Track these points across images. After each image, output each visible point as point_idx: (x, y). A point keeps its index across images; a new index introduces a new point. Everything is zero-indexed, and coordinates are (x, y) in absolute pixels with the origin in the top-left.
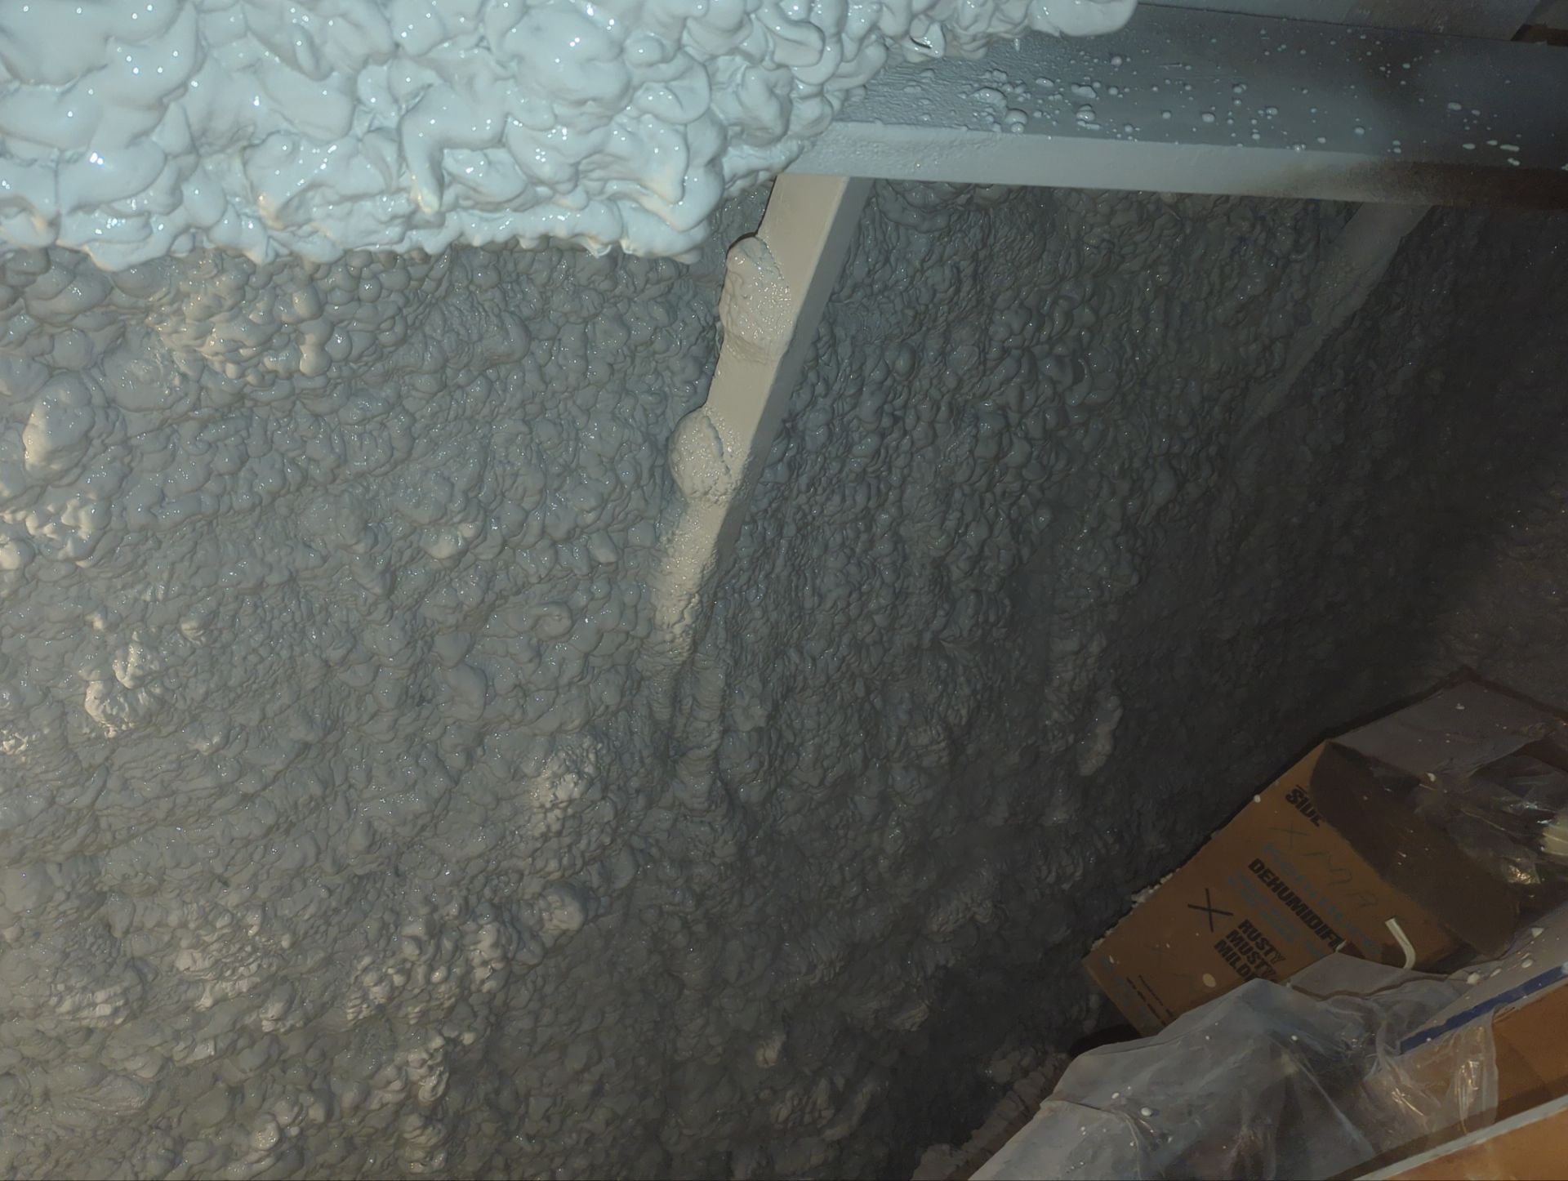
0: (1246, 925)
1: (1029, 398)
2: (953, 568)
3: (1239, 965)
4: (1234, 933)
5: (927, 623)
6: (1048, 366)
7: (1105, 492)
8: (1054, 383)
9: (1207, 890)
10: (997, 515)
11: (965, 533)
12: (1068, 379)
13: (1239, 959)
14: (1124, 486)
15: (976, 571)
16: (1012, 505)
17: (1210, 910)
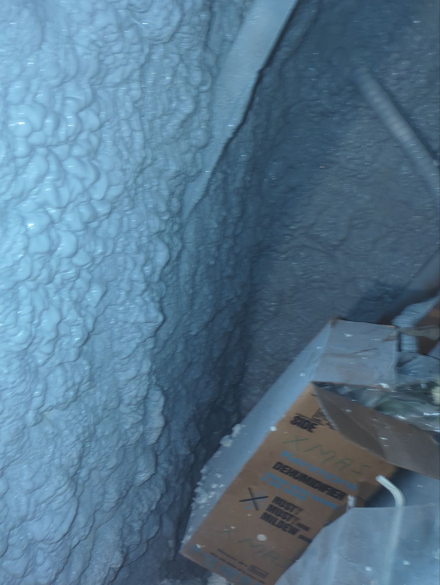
0: (278, 500)
1: (65, 193)
2: (37, 354)
3: (277, 523)
4: (271, 506)
5: (28, 403)
6: (71, 166)
7: (130, 265)
8: (82, 180)
9: (250, 489)
10: (61, 300)
11: (39, 324)
12: (91, 175)
13: (276, 519)
14: (141, 258)
15: (57, 350)
16: (72, 289)
17: (253, 499)
